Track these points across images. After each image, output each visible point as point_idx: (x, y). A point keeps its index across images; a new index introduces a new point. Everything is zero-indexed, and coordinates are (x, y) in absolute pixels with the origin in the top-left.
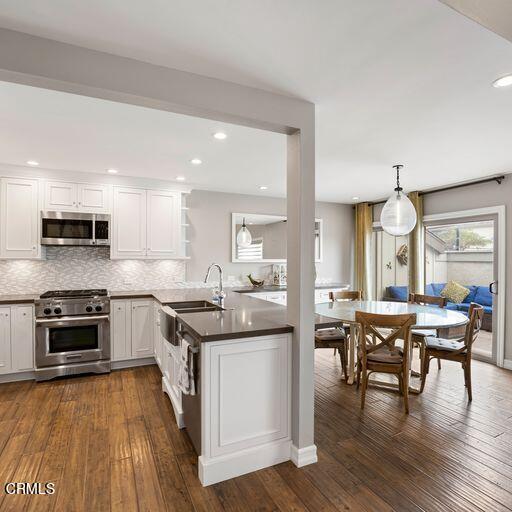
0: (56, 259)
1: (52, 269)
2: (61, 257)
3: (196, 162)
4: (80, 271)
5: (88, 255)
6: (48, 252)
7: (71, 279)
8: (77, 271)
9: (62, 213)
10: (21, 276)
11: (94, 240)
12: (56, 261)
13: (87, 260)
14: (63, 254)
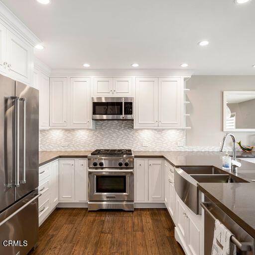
1: (99, 135)
2: (104, 128)
3: (204, 43)
4: (115, 136)
5: (120, 126)
6: (96, 124)
7: (109, 142)
8: (113, 137)
9: (105, 98)
10: (82, 140)
11: (123, 115)
12: (101, 130)
13: (119, 129)
14: (105, 126)
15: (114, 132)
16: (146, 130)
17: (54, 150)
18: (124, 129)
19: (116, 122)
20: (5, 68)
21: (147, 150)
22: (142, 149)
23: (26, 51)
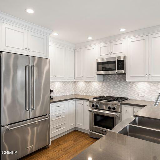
0: (107, 81)
1: (106, 86)
2: (109, 80)
4: (117, 87)
5: (120, 79)
6: (104, 78)
7: (112, 90)
8: (115, 87)
9: (106, 58)
10: (95, 88)
11: (116, 71)
12: (107, 82)
13: (119, 82)
14: (109, 79)
15: (116, 84)
16: (142, 83)
17: (80, 94)
18: (123, 82)
19: (117, 76)
20: (27, 51)
21: (143, 99)
22: (138, 98)
23: (43, 39)
